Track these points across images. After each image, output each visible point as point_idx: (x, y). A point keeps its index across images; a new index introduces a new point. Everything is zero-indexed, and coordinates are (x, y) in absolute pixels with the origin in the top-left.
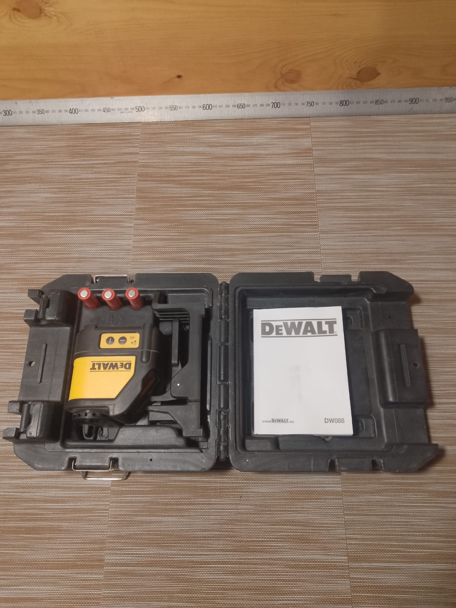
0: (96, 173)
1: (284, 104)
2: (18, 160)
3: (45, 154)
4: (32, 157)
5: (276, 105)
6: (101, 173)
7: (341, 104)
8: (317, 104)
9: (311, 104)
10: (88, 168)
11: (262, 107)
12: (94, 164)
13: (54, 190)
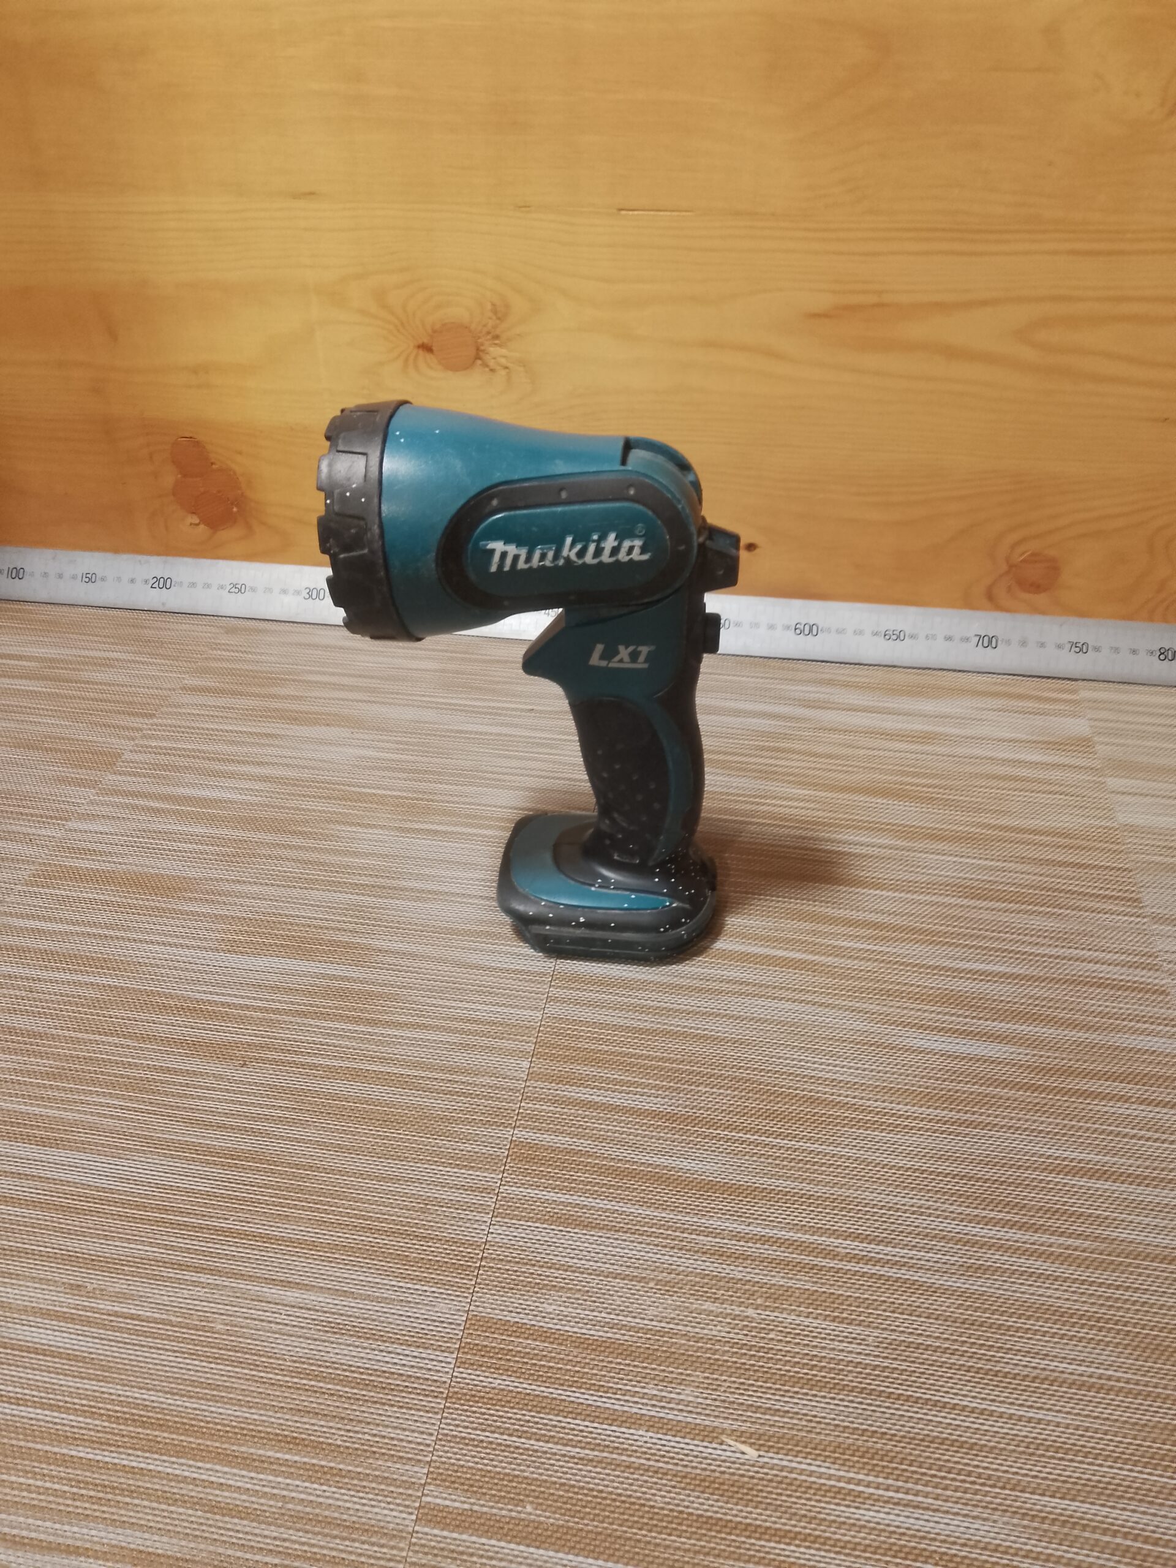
0: (502, 725)
1: (1008, 642)
2: (310, 681)
3: (381, 678)
4: (346, 681)
5: (989, 642)
6: (516, 726)
7: (1162, 657)
8: (1097, 649)
9: (1081, 648)
10: (485, 713)
11: (948, 643)
12: (499, 708)
13: (388, 745)
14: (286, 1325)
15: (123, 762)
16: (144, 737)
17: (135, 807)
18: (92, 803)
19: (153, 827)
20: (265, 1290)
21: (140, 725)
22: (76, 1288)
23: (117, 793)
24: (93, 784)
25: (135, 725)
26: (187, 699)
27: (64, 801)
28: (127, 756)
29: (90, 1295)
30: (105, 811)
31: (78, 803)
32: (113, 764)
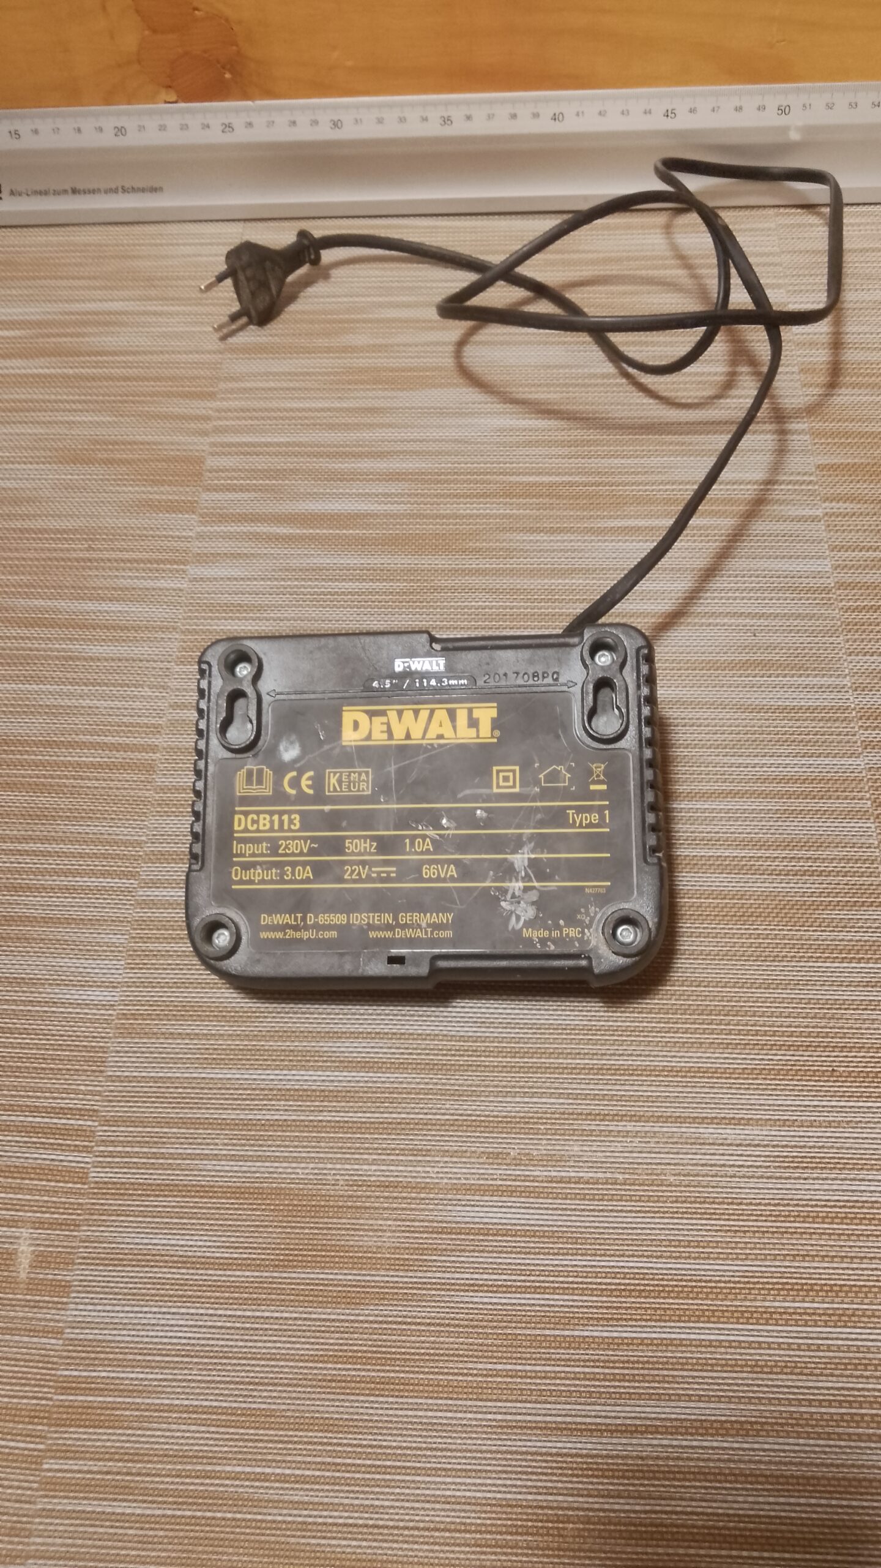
15: (210, 471)
16: (217, 430)
17: (256, 537)
18: (200, 536)
19: (294, 563)
20: (701, 1130)
21: (204, 412)
22: (496, 1157)
23: (224, 518)
24: (190, 507)
25: (198, 412)
27: (166, 537)
28: (211, 462)
29: (517, 1162)
30: (223, 546)
31: (184, 537)
32: (200, 475)
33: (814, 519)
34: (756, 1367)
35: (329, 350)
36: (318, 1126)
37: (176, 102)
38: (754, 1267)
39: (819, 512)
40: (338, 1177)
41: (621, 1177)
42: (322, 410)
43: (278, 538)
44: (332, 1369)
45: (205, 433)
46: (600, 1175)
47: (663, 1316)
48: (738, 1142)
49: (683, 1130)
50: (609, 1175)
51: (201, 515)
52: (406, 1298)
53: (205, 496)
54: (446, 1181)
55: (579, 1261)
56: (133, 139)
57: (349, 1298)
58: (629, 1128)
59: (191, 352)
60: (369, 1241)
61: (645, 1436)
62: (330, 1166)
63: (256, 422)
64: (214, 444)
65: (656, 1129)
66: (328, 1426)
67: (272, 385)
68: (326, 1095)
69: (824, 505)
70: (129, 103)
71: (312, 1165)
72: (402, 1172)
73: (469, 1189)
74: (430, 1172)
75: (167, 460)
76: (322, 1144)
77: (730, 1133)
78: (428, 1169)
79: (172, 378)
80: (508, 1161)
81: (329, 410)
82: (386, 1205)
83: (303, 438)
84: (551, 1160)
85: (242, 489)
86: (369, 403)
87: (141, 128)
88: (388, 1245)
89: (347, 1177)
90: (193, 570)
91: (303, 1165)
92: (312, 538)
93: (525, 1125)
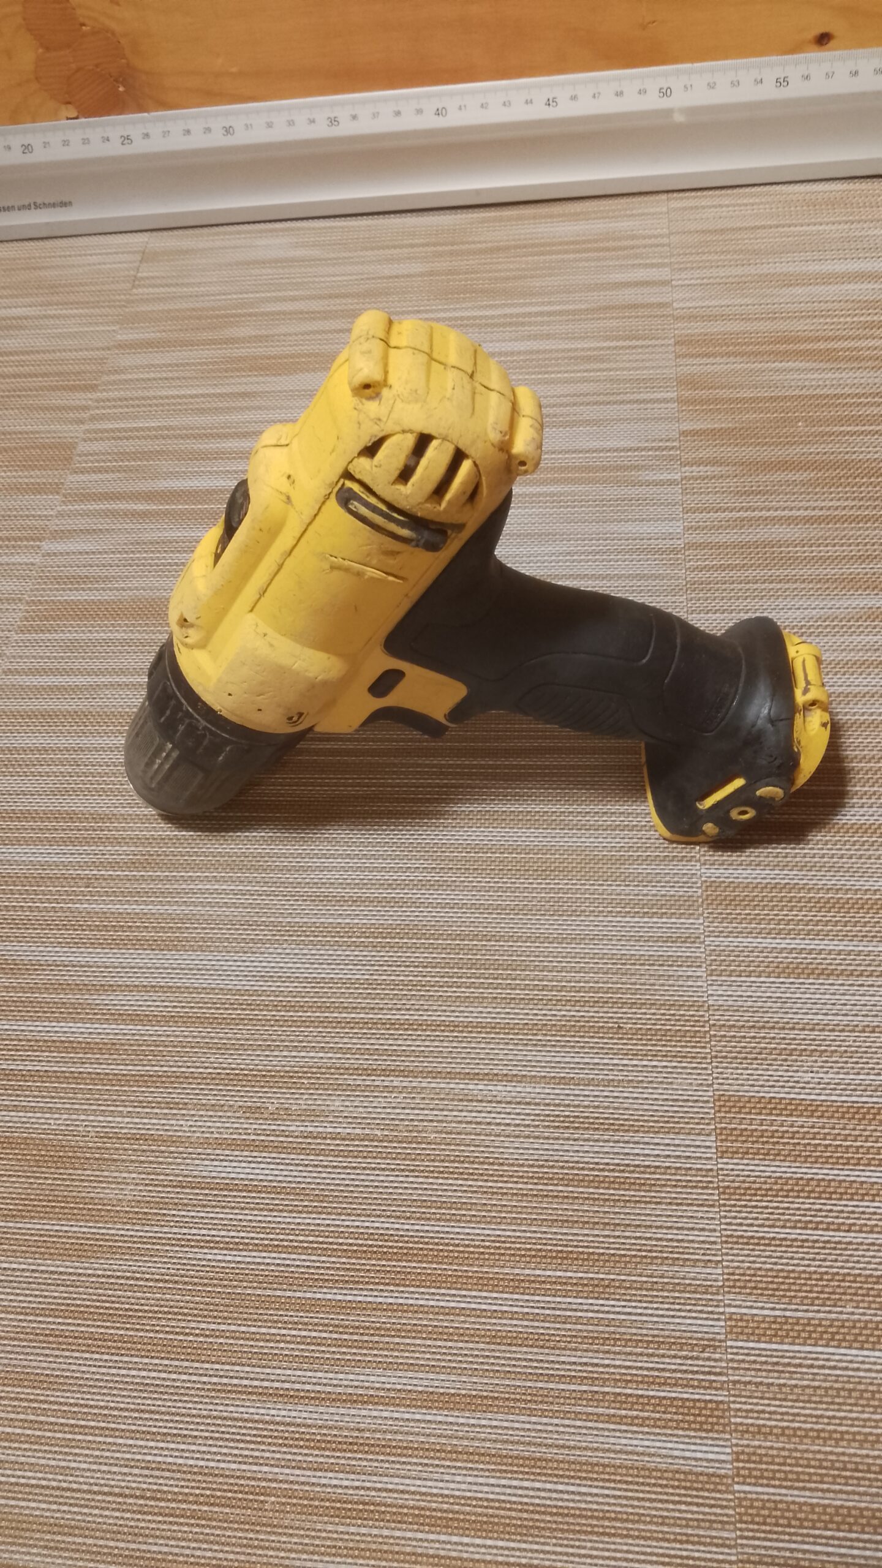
14: (508, 1125)
15: (80, 456)
16: (93, 419)
17: (114, 514)
18: (60, 515)
19: (147, 536)
20: (471, 1087)
21: (84, 402)
22: (254, 1111)
23: (87, 497)
24: (55, 488)
25: (78, 402)
26: (127, 360)
27: (27, 516)
28: (82, 447)
29: (274, 1117)
30: (82, 523)
31: (45, 516)
32: (69, 459)
33: (671, 483)
34: (495, 1338)
35: (213, 342)
36: (78, 1077)
37: (77, 118)
38: (507, 1231)
39: (677, 477)
40: (90, 1129)
41: (379, 1133)
42: (197, 396)
43: (134, 514)
44: (53, 1323)
45: (81, 422)
46: (358, 1131)
47: (401, 1280)
48: (509, 1099)
49: (452, 1086)
50: (367, 1131)
51: (65, 496)
52: (140, 1252)
53: (71, 478)
54: (198, 1135)
55: (324, 1220)
56: (40, 156)
57: (80, 1250)
58: (395, 1084)
59: (81, 350)
60: (110, 1193)
61: (365, 1406)
62: (83, 1117)
63: (132, 409)
64: (89, 431)
65: (424, 1085)
66: (38, 1382)
67: (152, 375)
68: (88, 1047)
69: (683, 470)
70: (34, 121)
71: (65, 1116)
72: (153, 1125)
73: (220, 1143)
74: (182, 1125)
75: (44, 447)
76: (80, 1096)
77: (500, 1090)
78: (181, 1122)
79: (59, 374)
80: (266, 1116)
81: (202, 395)
82: (133, 1158)
83: (174, 422)
84: (311, 1115)
85: (106, 471)
86: (241, 389)
87: (46, 144)
88: (130, 1198)
89: (98, 1129)
90: (46, 546)
91: (56, 1116)
92: (166, 513)
93: (288, 1079)
